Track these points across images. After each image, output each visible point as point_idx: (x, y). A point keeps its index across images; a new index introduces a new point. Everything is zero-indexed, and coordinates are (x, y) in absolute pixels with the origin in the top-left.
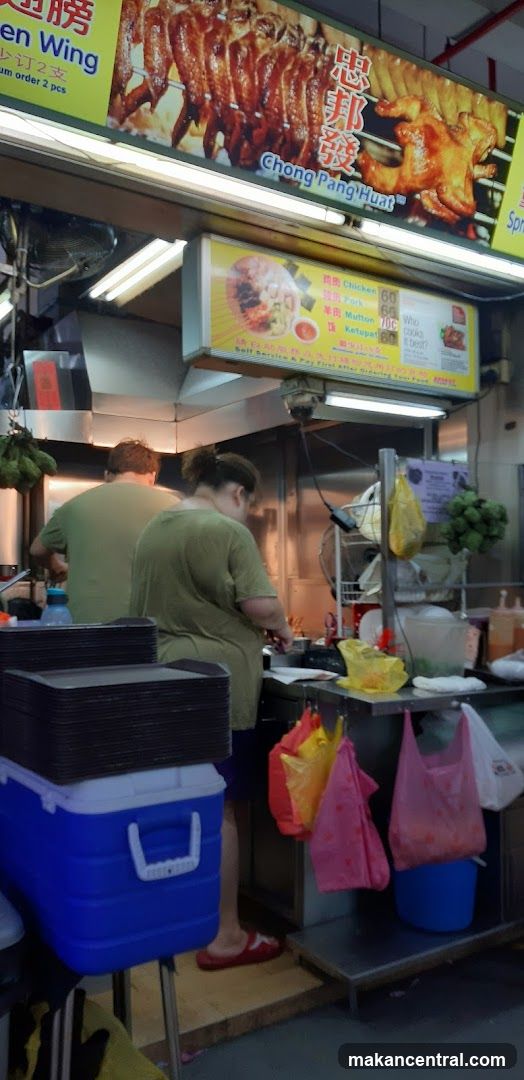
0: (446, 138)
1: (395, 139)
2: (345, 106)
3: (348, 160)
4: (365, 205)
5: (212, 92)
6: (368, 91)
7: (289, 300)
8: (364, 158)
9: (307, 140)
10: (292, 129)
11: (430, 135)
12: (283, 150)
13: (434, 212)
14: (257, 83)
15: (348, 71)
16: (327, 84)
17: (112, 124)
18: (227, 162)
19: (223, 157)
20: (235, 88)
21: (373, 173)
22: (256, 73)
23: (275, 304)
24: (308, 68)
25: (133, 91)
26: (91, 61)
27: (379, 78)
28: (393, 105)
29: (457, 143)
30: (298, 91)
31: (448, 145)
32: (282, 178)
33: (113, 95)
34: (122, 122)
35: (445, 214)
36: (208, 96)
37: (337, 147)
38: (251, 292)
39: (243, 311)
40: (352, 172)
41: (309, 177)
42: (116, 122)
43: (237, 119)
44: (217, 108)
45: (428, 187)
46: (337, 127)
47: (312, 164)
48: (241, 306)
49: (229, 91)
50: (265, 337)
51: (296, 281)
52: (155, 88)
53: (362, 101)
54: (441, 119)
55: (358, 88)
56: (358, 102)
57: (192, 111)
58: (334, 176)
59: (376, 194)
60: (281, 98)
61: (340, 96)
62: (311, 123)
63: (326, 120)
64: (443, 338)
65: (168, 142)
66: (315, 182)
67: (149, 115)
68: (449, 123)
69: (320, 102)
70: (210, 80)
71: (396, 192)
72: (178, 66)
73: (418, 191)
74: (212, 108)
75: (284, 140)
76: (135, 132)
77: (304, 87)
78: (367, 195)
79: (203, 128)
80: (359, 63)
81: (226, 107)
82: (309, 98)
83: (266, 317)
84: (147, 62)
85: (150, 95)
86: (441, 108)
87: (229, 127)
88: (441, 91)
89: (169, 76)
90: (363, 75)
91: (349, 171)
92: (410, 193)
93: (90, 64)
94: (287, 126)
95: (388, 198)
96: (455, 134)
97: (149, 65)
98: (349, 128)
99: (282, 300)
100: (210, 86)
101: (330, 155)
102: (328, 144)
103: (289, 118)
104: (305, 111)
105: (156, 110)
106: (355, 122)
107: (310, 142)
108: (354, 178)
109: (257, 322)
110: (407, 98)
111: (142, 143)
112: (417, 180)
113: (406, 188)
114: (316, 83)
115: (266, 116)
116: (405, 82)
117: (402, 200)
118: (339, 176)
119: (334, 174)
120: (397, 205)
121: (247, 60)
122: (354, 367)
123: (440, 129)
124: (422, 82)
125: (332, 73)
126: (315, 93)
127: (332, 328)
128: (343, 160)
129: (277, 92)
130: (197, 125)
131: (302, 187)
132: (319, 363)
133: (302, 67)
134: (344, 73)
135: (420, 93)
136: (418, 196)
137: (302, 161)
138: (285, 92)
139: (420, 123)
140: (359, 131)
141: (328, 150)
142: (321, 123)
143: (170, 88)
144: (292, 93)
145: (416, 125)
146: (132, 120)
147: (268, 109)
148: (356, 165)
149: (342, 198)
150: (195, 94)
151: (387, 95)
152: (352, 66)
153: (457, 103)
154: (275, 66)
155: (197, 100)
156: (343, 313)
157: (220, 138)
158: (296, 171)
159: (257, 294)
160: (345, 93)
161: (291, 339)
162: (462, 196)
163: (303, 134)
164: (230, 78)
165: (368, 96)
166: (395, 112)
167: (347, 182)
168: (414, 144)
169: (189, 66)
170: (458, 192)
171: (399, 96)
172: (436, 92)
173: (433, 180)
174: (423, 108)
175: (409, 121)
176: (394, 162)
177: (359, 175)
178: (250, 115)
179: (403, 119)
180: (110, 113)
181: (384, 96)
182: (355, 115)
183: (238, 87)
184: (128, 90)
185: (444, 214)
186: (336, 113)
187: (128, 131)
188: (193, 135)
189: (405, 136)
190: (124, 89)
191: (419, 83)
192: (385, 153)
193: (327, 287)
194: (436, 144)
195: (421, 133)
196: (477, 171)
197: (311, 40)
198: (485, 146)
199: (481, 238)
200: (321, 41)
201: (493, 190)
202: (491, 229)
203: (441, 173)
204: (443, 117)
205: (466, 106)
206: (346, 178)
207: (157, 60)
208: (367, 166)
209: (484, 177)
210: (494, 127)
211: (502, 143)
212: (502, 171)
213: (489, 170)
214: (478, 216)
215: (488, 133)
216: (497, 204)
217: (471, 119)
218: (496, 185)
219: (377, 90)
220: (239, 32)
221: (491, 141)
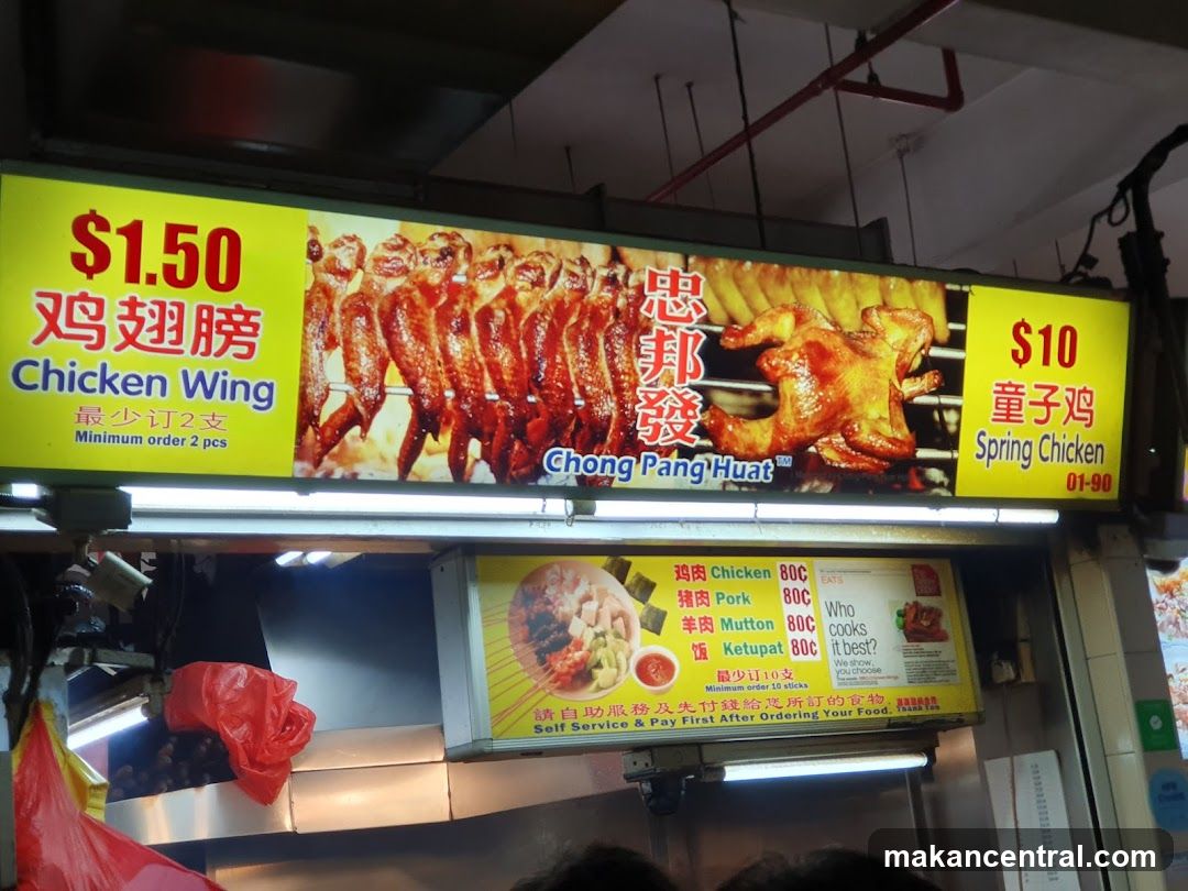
0: (847, 353)
1: (760, 376)
2: (672, 351)
3: (687, 426)
4: (725, 484)
5: (456, 386)
6: (707, 320)
7: (620, 621)
8: (713, 416)
9: (615, 415)
10: (589, 406)
11: (820, 360)
12: (578, 439)
13: (843, 465)
14: (524, 355)
15: (669, 300)
16: (636, 327)
17: (303, 469)
18: (491, 479)
19: (482, 473)
20: (491, 371)
21: (731, 433)
22: (521, 342)
23: (597, 635)
24: (604, 312)
25: (332, 417)
26: (264, 392)
27: (720, 298)
28: (750, 327)
29: (866, 355)
30: (592, 352)
31: (851, 362)
32: (581, 479)
33: (301, 431)
34: (317, 463)
35: (865, 463)
36: (450, 394)
37: (666, 412)
38: (553, 626)
39: (542, 661)
40: (698, 441)
41: (625, 467)
42: (307, 466)
43: (499, 413)
44: (465, 407)
45: (828, 432)
46: (661, 383)
47: (630, 445)
48: (537, 653)
49: (482, 378)
50: (586, 698)
51: (627, 589)
52: (366, 404)
53: (697, 338)
54: (831, 328)
55: (689, 319)
56: (691, 340)
57: (426, 420)
58: (667, 456)
59: (740, 464)
60: (567, 366)
61: (661, 338)
62: (618, 389)
63: (642, 379)
64: (904, 627)
65: (393, 473)
66: (637, 470)
67: (360, 444)
68: (846, 330)
69: (629, 355)
70: (449, 371)
71: (773, 453)
72: (399, 364)
73: (813, 441)
74: (457, 408)
75: (579, 426)
76: (338, 474)
77: (601, 341)
78: (727, 469)
79: (445, 440)
80: (686, 284)
81: (481, 401)
82: (611, 355)
83: (583, 661)
84: (349, 371)
85: (358, 416)
86: (830, 313)
87: (487, 429)
88: (825, 287)
89: (386, 382)
90: (694, 299)
91: (692, 441)
92: (799, 448)
93: (262, 396)
94: (580, 403)
95: (762, 465)
96: (859, 344)
97: (355, 374)
98: (682, 380)
99: (609, 627)
100: (451, 379)
101: (657, 427)
102: (653, 412)
103: (582, 390)
104: (607, 375)
105: (369, 434)
106: (690, 369)
107: (622, 415)
108: (701, 450)
109: (568, 673)
110: (772, 311)
111: (353, 483)
112: (806, 426)
113: (790, 442)
114: (619, 330)
115: (545, 398)
116: (764, 290)
117: (785, 461)
118: (675, 453)
119: (666, 452)
120: (778, 471)
121: (505, 329)
122: (748, 713)
123: (834, 343)
124: (792, 285)
125: (642, 310)
126: (619, 345)
127: (701, 652)
128: (679, 428)
129: (559, 359)
130: (436, 439)
131: (616, 484)
132: (684, 720)
133: (595, 315)
134: (662, 304)
135: (791, 300)
136: (812, 449)
137: (611, 447)
138: (573, 358)
139: (798, 343)
140: (698, 381)
141: (651, 421)
142: (634, 386)
143: (388, 397)
144: (582, 355)
145: (790, 348)
146: (334, 457)
147: (548, 387)
148: (702, 431)
149: (686, 482)
150: (429, 397)
151: (738, 317)
152: (674, 291)
153: (856, 296)
154: (551, 324)
155: (433, 403)
156: (717, 624)
157: (475, 447)
158: (601, 464)
159: (564, 626)
160: (667, 333)
161: (631, 689)
162: (887, 429)
163: (608, 407)
164: (482, 360)
165: (706, 327)
166: (752, 339)
167: (691, 459)
168: (794, 375)
169: (416, 359)
170: (878, 425)
171: (756, 314)
172: (817, 290)
173: (836, 417)
174: (800, 319)
175: (780, 344)
176: (763, 410)
177: (708, 443)
178: (519, 403)
179: (770, 344)
180: (300, 454)
181: (732, 320)
182: (689, 358)
183: (495, 369)
184: (324, 417)
185: (861, 465)
186: (658, 364)
187: (329, 474)
188: (430, 453)
189: (776, 368)
190: (317, 418)
191: (788, 287)
192: (747, 400)
193: (684, 585)
194: (830, 366)
195: (801, 356)
196: (908, 387)
197: (604, 272)
198: (914, 347)
199: (933, 485)
200: (620, 270)
201: (942, 408)
202: (949, 467)
203: (844, 405)
204: (835, 324)
205: (871, 298)
206: (686, 453)
207: (365, 364)
208: (720, 427)
209: (922, 393)
210: (925, 316)
211: (943, 336)
212: (951, 377)
213: (928, 380)
214: (922, 453)
215: (917, 328)
216: (952, 428)
217: (884, 314)
218: (945, 400)
219: (719, 315)
220: (488, 291)
221: (923, 337)
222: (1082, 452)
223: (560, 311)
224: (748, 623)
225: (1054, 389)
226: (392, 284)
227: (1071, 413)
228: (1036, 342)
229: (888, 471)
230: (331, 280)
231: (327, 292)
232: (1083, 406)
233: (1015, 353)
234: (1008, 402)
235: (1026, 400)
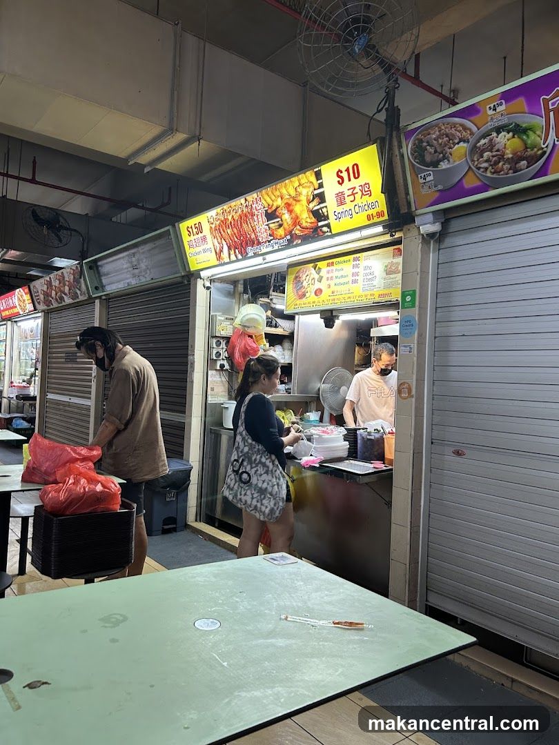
0: (294, 202)
1: (277, 217)
2: (260, 218)
4: (278, 247)
6: (264, 207)
7: (313, 281)
8: (271, 231)
11: (288, 206)
12: (250, 245)
13: (301, 234)
14: (238, 229)
16: (253, 215)
17: (218, 262)
19: (240, 257)
21: (276, 234)
22: (237, 227)
23: (308, 285)
24: (247, 214)
25: (219, 251)
27: (265, 201)
28: (273, 205)
29: (299, 201)
30: (247, 224)
31: (296, 205)
32: (253, 253)
33: (216, 255)
34: (220, 261)
35: (306, 232)
36: (231, 241)
37: (263, 233)
38: (300, 283)
39: (297, 292)
41: (260, 248)
43: (238, 243)
45: (296, 226)
46: (260, 226)
47: (259, 243)
49: (234, 236)
50: (304, 300)
52: (221, 247)
53: (263, 212)
54: (289, 197)
55: (261, 209)
56: (262, 214)
57: (229, 248)
59: (279, 241)
60: (244, 229)
61: (257, 215)
62: (253, 231)
63: (257, 227)
64: (386, 271)
65: (229, 260)
66: (262, 248)
68: (293, 196)
69: (253, 222)
70: (229, 237)
71: (285, 236)
73: (293, 230)
74: (232, 244)
75: (250, 241)
76: (223, 262)
77: (248, 221)
78: (277, 243)
79: (233, 251)
80: (259, 200)
81: (235, 241)
82: (250, 223)
83: (304, 292)
85: (221, 251)
86: (288, 193)
87: (237, 247)
88: (286, 187)
89: (223, 242)
90: (260, 203)
91: (269, 238)
94: (249, 236)
95: (284, 240)
96: (296, 199)
97: (218, 242)
98: (263, 224)
99: (310, 283)
101: (262, 237)
102: (261, 234)
103: (248, 233)
104: (251, 228)
106: (264, 221)
107: (256, 237)
108: (271, 240)
109: (301, 295)
110: (276, 199)
112: (290, 227)
113: (288, 232)
114: (250, 217)
115: (243, 237)
116: (273, 194)
117: (289, 237)
119: (266, 242)
120: (288, 240)
121: (234, 225)
122: (337, 302)
123: (291, 201)
126: (251, 220)
127: (329, 286)
128: (266, 236)
131: (259, 253)
132: (322, 305)
134: (256, 207)
136: (293, 232)
137: (256, 244)
138: (245, 226)
139: (283, 204)
140: (267, 223)
142: (256, 229)
143: (224, 245)
145: (282, 207)
146: (221, 259)
148: (270, 235)
149: (270, 249)
152: (257, 203)
155: (229, 244)
156: (334, 277)
157: (237, 251)
158: (256, 249)
159: (302, 283)
162: (309, 220)
163: (253, 236)
164: (233, 233)
165: (264, 209)
166: (274, 208)
168: (284, 214)
170: (307, 219)
171: (273, 201)
172: (284, 188)
173: (296, 221)
174: (282, 198)
175: (279, 207)
176: (281, 226)
177: (272, 238)
179: (277, 208)
180: (217, 260)
181: (269, 205)
182: (263, 218)
183: (235, 234)
186: (258, 222)
189: (280, 214)
190: (217, 252)
191: (278, 190)
192: (277, 224)
194: (291, 208)
195: (284, 208)
196: (311, 205)
197: (245, 205)
198: (310, 193)
199: (325, 232)
200: (247, 202)
201: (321, 208)
202: (328, 226)
203: (297, 217)
204: (290, 195)
205: (296, 184)
206: (269, 242)
207: (219, 240)
208: (273, 233)
209: (315, 206)
210: (311, 182)
211: (317, 186)
212: (321, 198)
213: (316, 200)
214: (320, 224)
215: (309, 187)
216: (326, 214)
217: (300, 187)
218: (322, 205)
219: (266, 205)
220: (230, 218)
221: (312, 189)
222: (370, 206)
223: (241, 218)
224: (342, 276)
225: (354, 188)
226: (218, 223)
227: (363, 194)
228: (345, 175)
229: (313, 232)
230: (211, 225)
231: (211, 227)
232: (366, 189)
233: (339, 181)
234: (341, 199)
235: (346, 196)
